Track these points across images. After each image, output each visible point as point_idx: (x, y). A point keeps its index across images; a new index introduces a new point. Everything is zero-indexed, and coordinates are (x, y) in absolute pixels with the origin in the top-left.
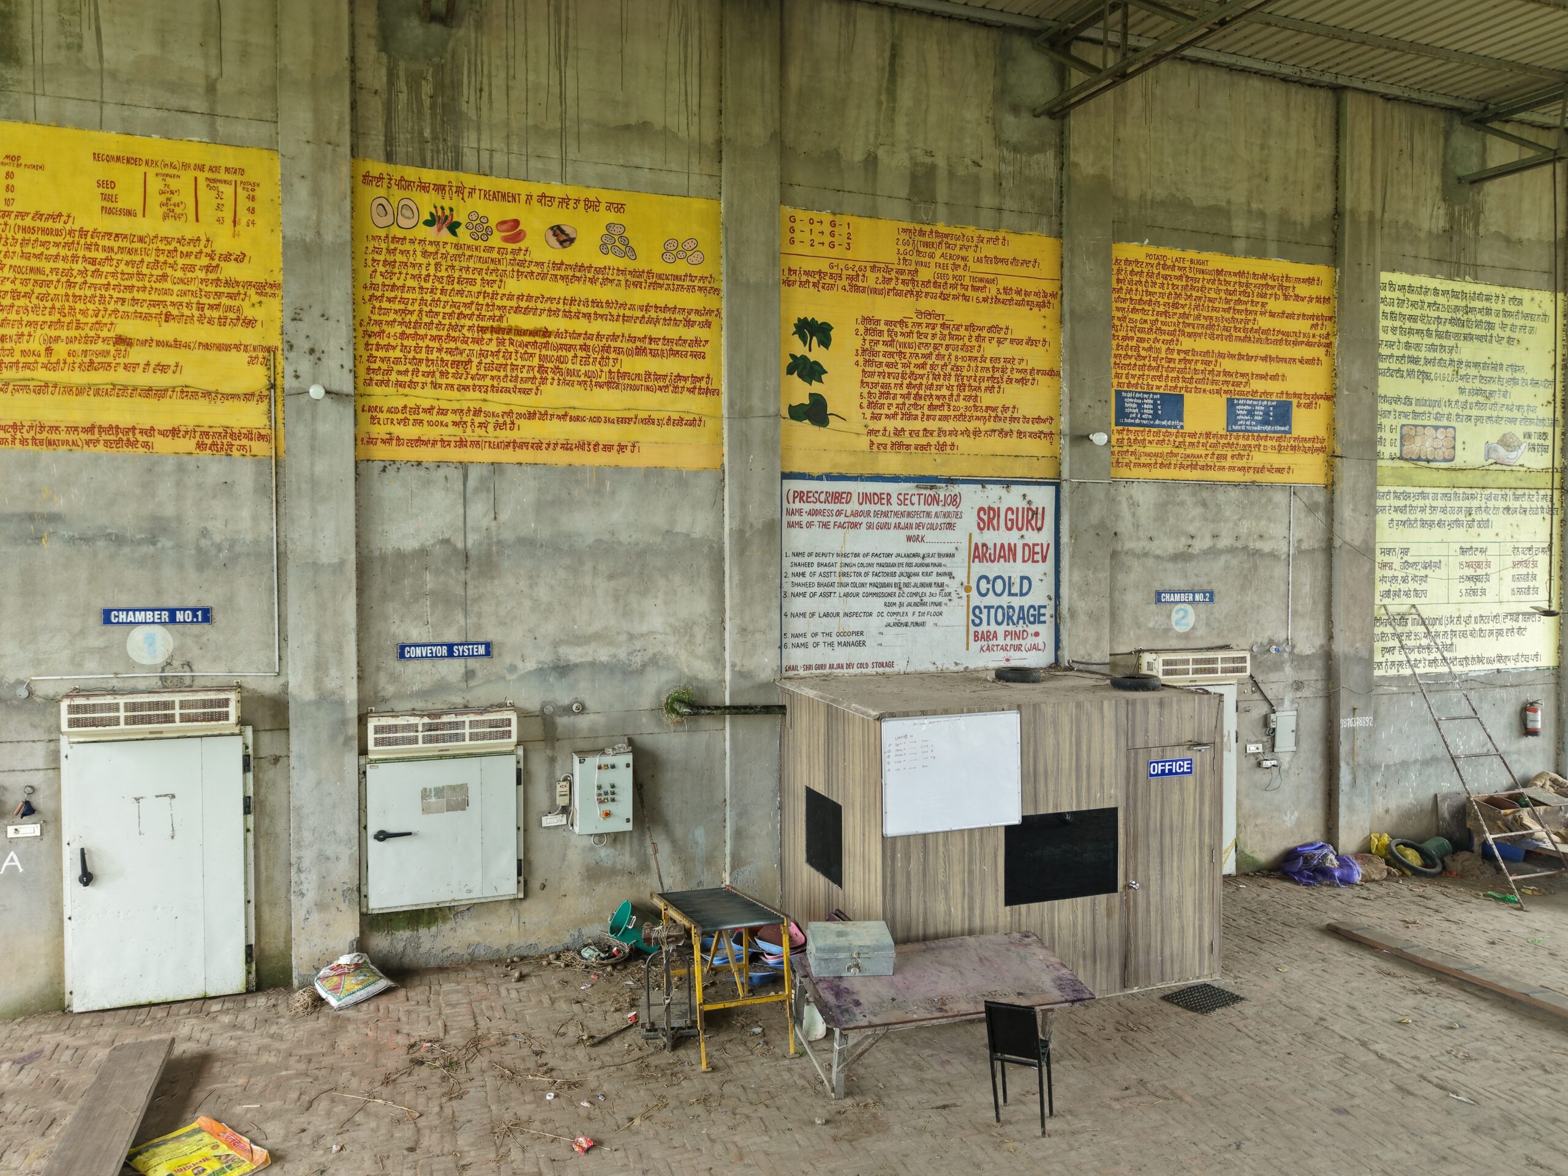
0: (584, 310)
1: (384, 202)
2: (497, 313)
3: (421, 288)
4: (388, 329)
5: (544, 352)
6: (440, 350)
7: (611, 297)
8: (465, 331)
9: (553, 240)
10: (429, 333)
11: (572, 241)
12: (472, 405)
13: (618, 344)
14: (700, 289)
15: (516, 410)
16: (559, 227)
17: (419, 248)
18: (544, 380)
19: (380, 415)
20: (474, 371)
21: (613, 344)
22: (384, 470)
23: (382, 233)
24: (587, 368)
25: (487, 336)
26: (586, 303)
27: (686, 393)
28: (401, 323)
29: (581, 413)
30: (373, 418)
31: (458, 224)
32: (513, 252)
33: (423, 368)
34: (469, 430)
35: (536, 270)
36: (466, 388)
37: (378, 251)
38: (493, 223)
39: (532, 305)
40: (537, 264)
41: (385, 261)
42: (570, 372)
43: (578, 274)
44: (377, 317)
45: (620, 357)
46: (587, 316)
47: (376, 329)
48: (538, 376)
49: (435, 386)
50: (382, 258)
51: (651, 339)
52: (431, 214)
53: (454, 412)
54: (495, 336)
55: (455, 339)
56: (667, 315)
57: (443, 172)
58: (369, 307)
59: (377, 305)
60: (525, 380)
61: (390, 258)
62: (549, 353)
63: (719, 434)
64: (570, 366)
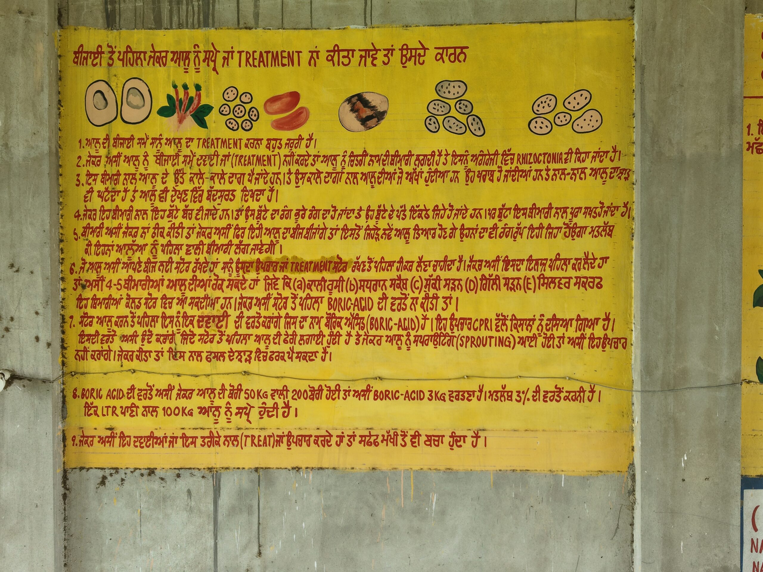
0: (398, 224)
1: (102, 87)
2: (266, 240)
3: (155, 210)
4: (109, 275)
5: (336, 294)
6: (182, 301)
7: (442, 200)
8: (218, 270)
9: (351, 119)
10: (167, 276)
11: (380, 116)
12: (228, 381)
13: (453, 274)
14: (595, 172)
15: (292, 385)
16: (360, 97)
17: (152, 151)
18: (335, 338)
19: (97, 402)
20: (231, 330)
21: (444, 275)
22: (103, 482)
23: (100, 133)
24: (402, 315)
25: (252, 275)
26: (402, 213)
27: (566, 346)
28: (127, 265)
29: (391, 386)
30: (88, 406)
31: (208, 109)
32: (290, 143)
33: (158, 329)
34: (223, 419)
35: (324, 168)
36: (219, 356)
37: (94, 160)
38: (259, 102)
39: (318, 222)
40: (327, 159)
41: (105, 174)
42: (375, 323)
43: (389, 169)
44: (92, 258)
45: (455, 294)
46: (403, 233)
47: (93, 276)
48: (326, 331)
49: (175, 355)
50: (99, 170)
51: (507, 262)
52: (169, 97)
53: (202, 392)
54: (263, 275)
55: (203, 284)
56: (536, 222)
57: (187, 32)
58: (82, 244)
59: (94, 240)
60: (305, 339)
61: (112, 170)
62: (344, 295)
63: (627, 414)
64: (376, 313)
